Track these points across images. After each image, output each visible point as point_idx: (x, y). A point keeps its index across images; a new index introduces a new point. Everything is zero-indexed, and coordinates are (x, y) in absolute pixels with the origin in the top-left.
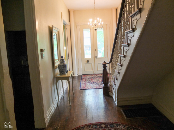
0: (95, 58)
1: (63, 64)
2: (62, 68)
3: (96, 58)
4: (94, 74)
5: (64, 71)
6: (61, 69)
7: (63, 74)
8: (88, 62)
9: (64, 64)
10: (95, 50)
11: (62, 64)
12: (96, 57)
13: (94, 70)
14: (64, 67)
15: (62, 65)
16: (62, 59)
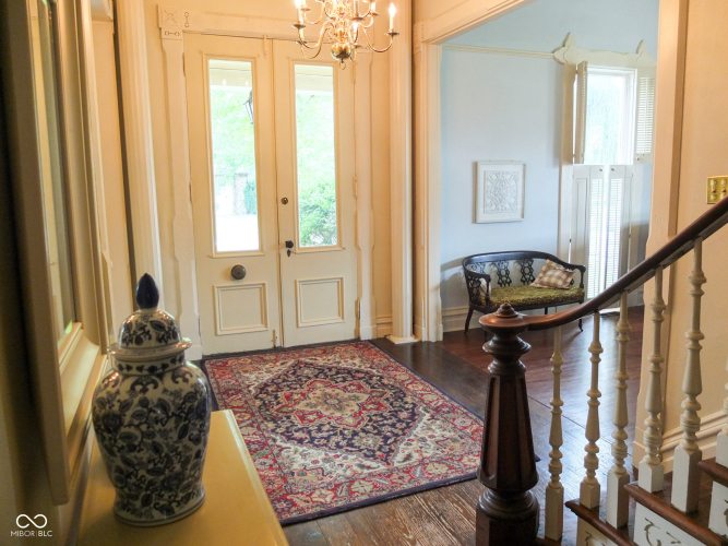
0: (284, 251)
1: (168, 382)
2: (156, 448)
3: (289, 253)
4: (276, 350)
5: (179, 477)
6: (145, 455)
7: (168, 510)
8: (238, 273)
9: (186, 389)
10: (285, 201)
11: (153, 394)
12: (289, 244)
13: (273, 324)
14: (183, 433)
15: (162, 405)
16: (158, 326)
